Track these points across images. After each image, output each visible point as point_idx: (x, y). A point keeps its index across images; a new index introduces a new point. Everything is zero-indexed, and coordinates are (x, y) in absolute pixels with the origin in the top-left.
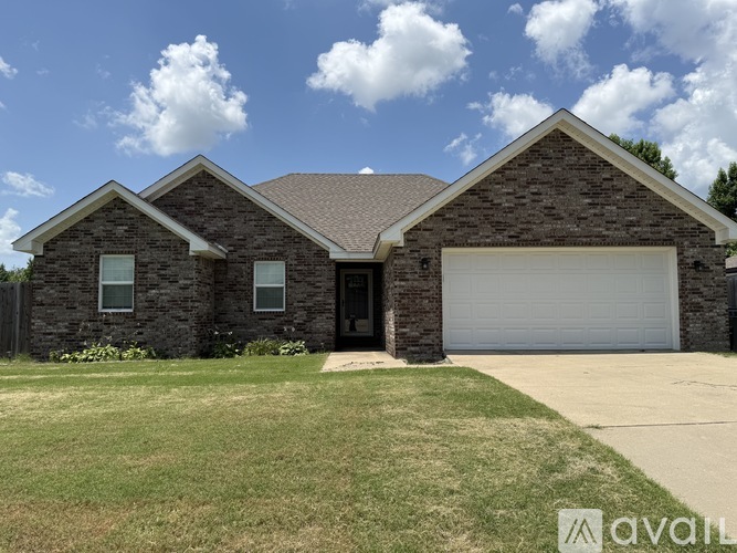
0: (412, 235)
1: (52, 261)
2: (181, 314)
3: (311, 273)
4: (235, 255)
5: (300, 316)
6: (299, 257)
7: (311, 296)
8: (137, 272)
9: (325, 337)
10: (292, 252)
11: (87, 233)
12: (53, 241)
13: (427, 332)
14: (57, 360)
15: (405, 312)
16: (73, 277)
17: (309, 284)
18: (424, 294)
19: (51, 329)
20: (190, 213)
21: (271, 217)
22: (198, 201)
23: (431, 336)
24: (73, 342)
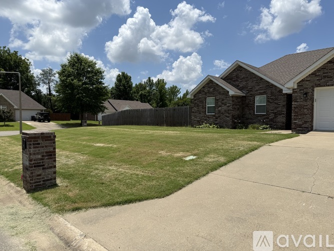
0: (301, 84)
1: (195, 100)
2: (227, 115)
3: (276, 99)
4: (249, 94)
5: (272, 116)
6: (272, 93)
7: (276, 108)
8: (216, 102)
9: (282, 124)
10: (269, 91)
11: (203, 91)
12: (196, 94)
13: (306, 122)
14: (195, 127)
15: (296, 114)
16: (200, 104)
17: (276, 103)
18: (305, 107)
19: (196, 119)
20: (234, 81)
21: (262, 79)
22: (237, 77)
23: (307, 124)
24: (199, 123)
